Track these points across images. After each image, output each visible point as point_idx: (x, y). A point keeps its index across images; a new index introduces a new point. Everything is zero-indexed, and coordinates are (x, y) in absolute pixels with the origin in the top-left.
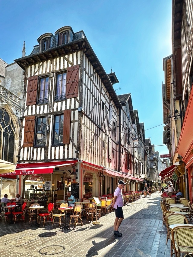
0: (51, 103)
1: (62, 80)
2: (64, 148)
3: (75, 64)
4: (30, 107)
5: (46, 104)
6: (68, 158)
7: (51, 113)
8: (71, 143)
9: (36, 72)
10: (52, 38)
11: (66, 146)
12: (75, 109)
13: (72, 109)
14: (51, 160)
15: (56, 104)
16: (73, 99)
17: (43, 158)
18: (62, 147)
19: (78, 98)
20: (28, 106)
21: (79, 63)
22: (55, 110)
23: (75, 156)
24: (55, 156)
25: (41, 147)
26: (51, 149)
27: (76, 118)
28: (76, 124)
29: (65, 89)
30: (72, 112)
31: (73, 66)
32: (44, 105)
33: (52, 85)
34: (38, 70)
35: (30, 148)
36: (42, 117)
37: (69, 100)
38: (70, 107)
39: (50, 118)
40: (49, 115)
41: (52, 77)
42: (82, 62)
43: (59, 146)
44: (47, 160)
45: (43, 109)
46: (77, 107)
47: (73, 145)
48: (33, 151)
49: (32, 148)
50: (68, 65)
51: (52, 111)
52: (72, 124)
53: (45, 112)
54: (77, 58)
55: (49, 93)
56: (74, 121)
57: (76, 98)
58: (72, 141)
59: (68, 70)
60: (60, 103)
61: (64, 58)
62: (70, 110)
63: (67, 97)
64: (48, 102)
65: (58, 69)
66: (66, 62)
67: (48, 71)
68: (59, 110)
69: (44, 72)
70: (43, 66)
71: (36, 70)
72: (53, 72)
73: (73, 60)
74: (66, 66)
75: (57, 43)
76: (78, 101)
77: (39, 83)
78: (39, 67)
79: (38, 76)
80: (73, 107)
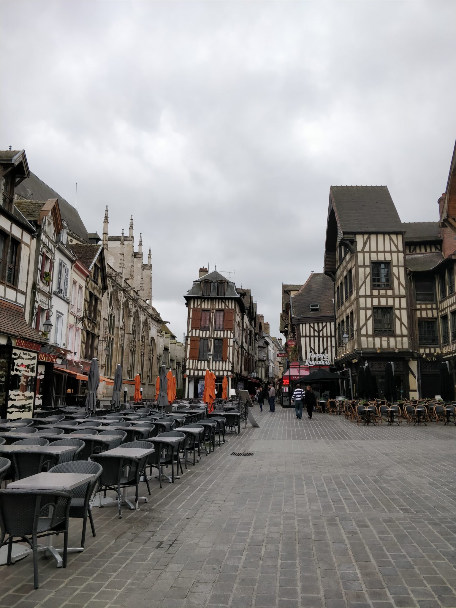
0: (212, 330)
1: (220, 315)
2: (223, 363)
3: (230, 308)
4: (194, 331)
5: (208, 331)
8: (228, 360)
9: (199, 305)
10: (212, 284)
11: (224, 363)
12: (230, 338)
13: (229, 338)
14: (213, 370)
15: (216, 332)
16: (229, 332)
18: (221, 362)
19: (233, 331)
20: (192, 329)
21: (233, 308)
22: (215, 336)
23: (230, 369)
24: (216, 367)
25: (204, 361)
26: (213, 363)
27: (232, 344)
28: (231, 348)
29: (222, 323)
30: (229, 340)
31: (229, 309)
32: (206, 331)
33: (212, 318)
34: (201, 304)
35: (194, 361)
36: (204, 339)
37: (226, 332)
38: (227, 336)
39: (211, 341)
40: (211, 339)
41: (213, 312)
42: (235, 307)
43: (219, 361)
45: (205, 334)
46: (232, 336)
47: (229, 361)
48: (198, 362)
49: (196, 361)
50: (225, 307)
51: (213, 337)
52: (228, 348)
53: (207, 336)
54: (232, 304)
55: (210, 323)
56: (230, 346)
57: (231, 331)
58: (229, 359)
59: (225, 311)
60: (219, 332)
61: (222, 302)
62: (227, 338)
63: (225, 329)
64: (210, 329)
65: (217, 307)
66: (223, 305)
67: (209, 307)
68: (219, 336)
69: (206, 307)
70: (205, 302)
71: (199, 303)
72: (213, 309)
73: (229, 304)
74: (223, 308)
75: (216, 289)
76: (233, 333)
77: (201, 314)
78: (201, 302)
79: (201, 308)
80: (229, 336)
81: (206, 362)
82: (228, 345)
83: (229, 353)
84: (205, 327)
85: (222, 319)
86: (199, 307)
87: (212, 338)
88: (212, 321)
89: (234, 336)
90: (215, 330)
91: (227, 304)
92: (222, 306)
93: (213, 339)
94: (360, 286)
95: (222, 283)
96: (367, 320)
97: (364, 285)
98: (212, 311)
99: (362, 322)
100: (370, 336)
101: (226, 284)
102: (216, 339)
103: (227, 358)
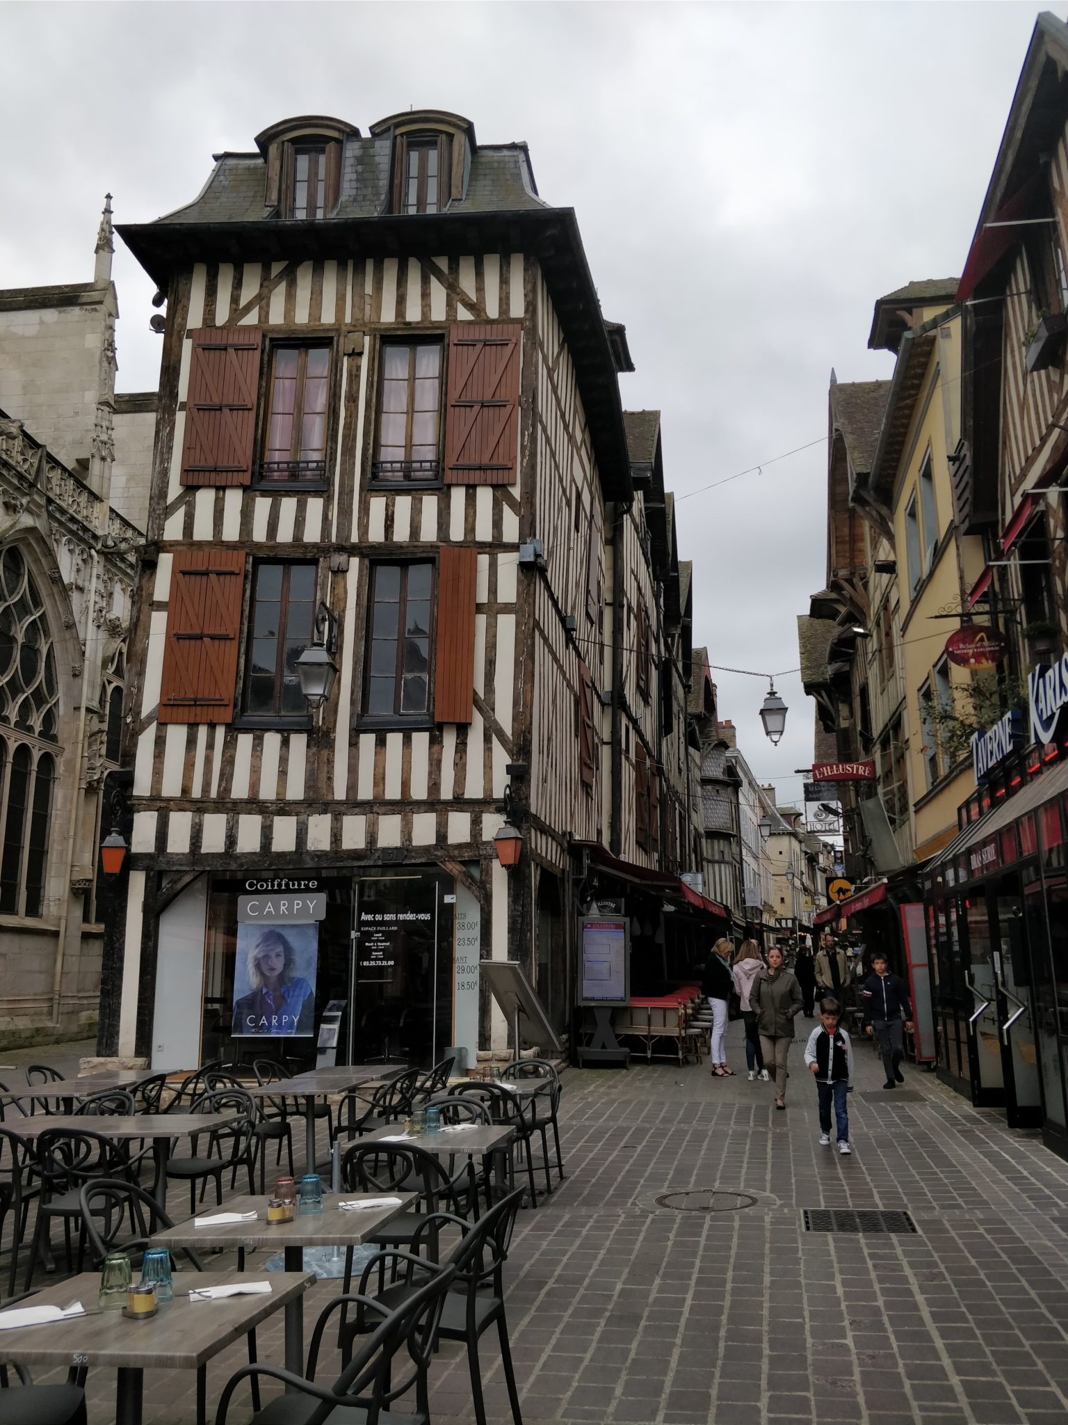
1: (412, 379)
3: (493, 311)
4: (204, 499)
5: (317, 493)
6: (458, 800)
7: (346, 549)
8: (478, 721)
9: (248, 307)
10: (353, 149)
11: (450, 740)
12: (496, 546)
13: (483, 547)
14: (352, 802)
16: (485, 497)
17: (297, 790)
18: (421, 740)
19: (516, 492)
20: (190, 488)
21: (517, 309)
22: (376, 534)
23: (502, 786)
24: (379, 780)
25: (285, 729)
26: (354, 744)
27: (508, 591)
28: (507, 625)
30: (484, 560)
31: (482, 321)
32: (301, 494)
34: (262, 300)
36: (289, 562)
38: (470, 528)
40: (338, 559)
41: (356, 354)
42: (531, 307)
43: (407, 728)
44: (328, 805)
45: (296, 521)
46: (511, 530)
47: (491, 730)
48: (230, 744)
49: (220, 732)
50: (450, 306)
51: (354, 538)
53: (312, 534)
54: (504, 281)
55: (331, 435)
56: (494, 609)
58: (486, 708)
59: (454, 337)
60: (403, 504)
61: (429, 271)
62: (472, 546)
63: (450, 477)
64: (329, 482)
65: (388, 316)
66: (438, 292)
67: (328, 317)
68: (401, 534)
69: (302, 317)
70: (292, 284)
71: (249, 292)
72: (359, 326)
73: (480, 289)
74: (439, 313)
75: (384, 183)
76: (514, 505)
77: (266, 371)
78: (267, 284)
79: (262, 328)
80: (484, 533)
81: (299, 742)
82: (483, 597)
83: (491, 663)
84: (295, 470)
85: (428, 397)
86: (251, 319)
87: (352, 550)
88: (352, 415)
89: (528, 528)
91: (467, 283)
93: (355, 562)
95: (427, 138)
98: (346, 344)
102: (380, 558)
103: (476, 702)
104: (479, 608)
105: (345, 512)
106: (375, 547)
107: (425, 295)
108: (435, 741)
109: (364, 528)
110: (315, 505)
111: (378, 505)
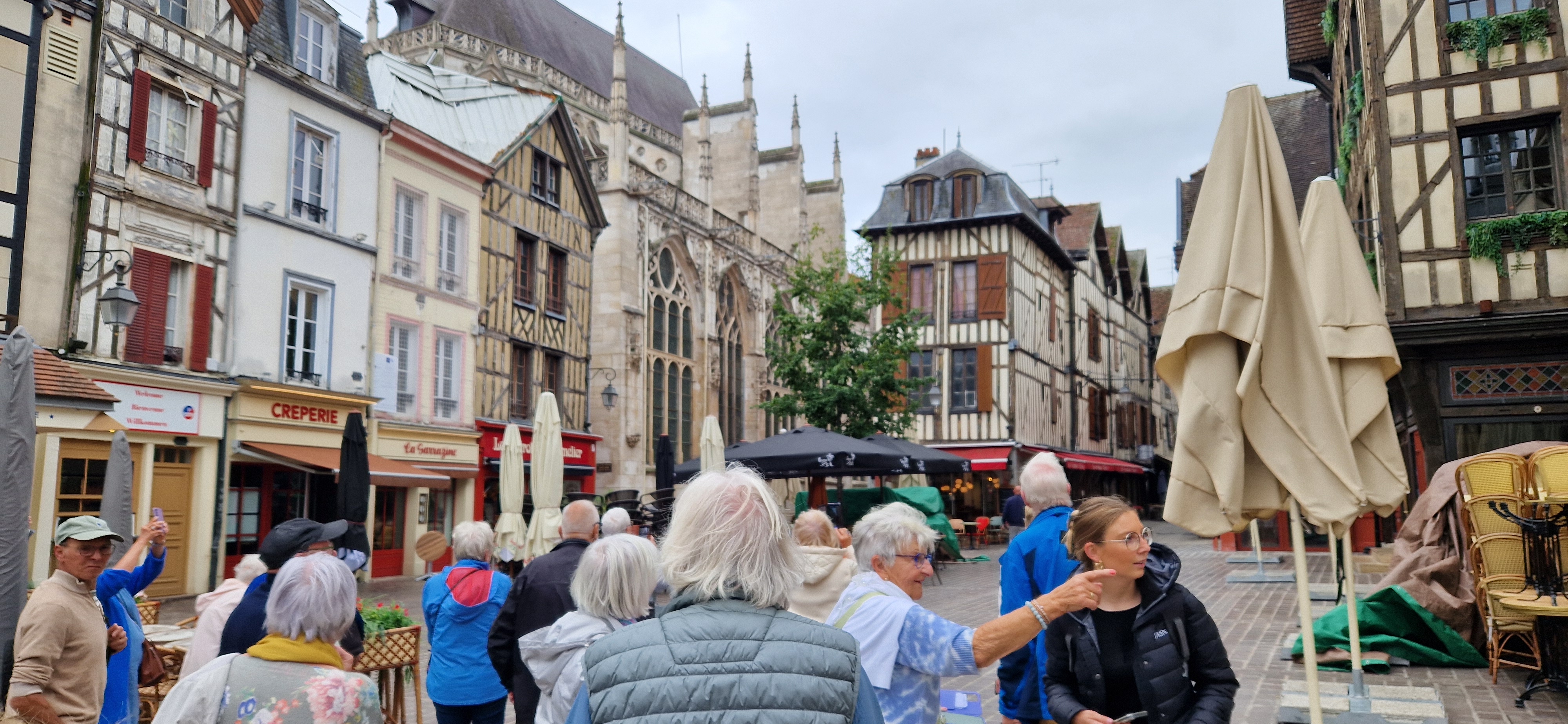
0: (942, 323)
1: (965, 277)
3: (995, 249)
5: (931, 325)
6: (989, 439)
7: (942, 346)
8: (995, 410)
9: (901, 252)
10: (937, 185)
11: (984, 415)
12: (999, 343)
13: (995, 343)
14: (950, 441)
16: (994, 323)
17: (930, 436)
18: (974, 416)
19: (1007, 321)
21: (1005, 247)
22: (954, 340)
23: (1005, 434)
24: (959, 432)
25: (925, 413)
26: (949, 419)
27: (1004, 359)
28: (1004, 374)
29: (971, 298)
30: (994, 348)
31: (991, 255)
32: (926, 325)
33: (942, 287)
34: (906, 249)
36: (921, 352)
37: (984, 323)
38: (989, 336)
39: (941, 355)
40: (940, 350)
41: (943, 270)
42: (1011, 244)
43: (968, 412)
44: (941, 441)
45: (924, 336)
46: (1005, 336)
47: (1000, 413)
50: (979, 248)
51: (946, 342)
52: (994, 372)
53: (930, 341)
54: (999, 236)
55: (935, 302)
56: (999, 367)
57: (1000, 320)
58: (997, 404)
59: (980, 262)
60: (963, 327)
61: (970, 233)
62: (990, 344)
63: (980, 317)
64: (935, 320)
65: (954, 254)
66: (974, 242)
67: (931, 256)
68: (963, 340)
69: (921, 256)
70: (917, 243)
71: (901, 246)
72: (943, 260)
73: (990, 240)
74: (974, 252)
75: (950, 199)
76: (1007, 327)
77: (909, 278)
78: (908, 243)
79: (907, 262)
80: (995, 338)
81: (930, 419)
82: (995, 362)
83: (999, 387)
84: (922, 316)
85: (972, 285)
86: (903, 257)
87: (945, 346)
88: (943, 295)
89: (1011, 335)
90: (953, 320)
91: (985, 238)
92: (967, 247)
93: (946, 350)
94: (1386, 48)
95: (966, 178)
96: (1426, 187)
97: (1406, 39)
98: (940, 265)
99: (1403, 200)
100: (1446, 254)
101: (980, 180)
102: (955, 349)
103: (993, 402)
104: (993, 367)
105: (942, 332)
106: (953, 345)
107: (969, 244)
108: (979, 418)
109: (949, 338)
110: (930, 329)
111: (954, 328)
